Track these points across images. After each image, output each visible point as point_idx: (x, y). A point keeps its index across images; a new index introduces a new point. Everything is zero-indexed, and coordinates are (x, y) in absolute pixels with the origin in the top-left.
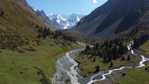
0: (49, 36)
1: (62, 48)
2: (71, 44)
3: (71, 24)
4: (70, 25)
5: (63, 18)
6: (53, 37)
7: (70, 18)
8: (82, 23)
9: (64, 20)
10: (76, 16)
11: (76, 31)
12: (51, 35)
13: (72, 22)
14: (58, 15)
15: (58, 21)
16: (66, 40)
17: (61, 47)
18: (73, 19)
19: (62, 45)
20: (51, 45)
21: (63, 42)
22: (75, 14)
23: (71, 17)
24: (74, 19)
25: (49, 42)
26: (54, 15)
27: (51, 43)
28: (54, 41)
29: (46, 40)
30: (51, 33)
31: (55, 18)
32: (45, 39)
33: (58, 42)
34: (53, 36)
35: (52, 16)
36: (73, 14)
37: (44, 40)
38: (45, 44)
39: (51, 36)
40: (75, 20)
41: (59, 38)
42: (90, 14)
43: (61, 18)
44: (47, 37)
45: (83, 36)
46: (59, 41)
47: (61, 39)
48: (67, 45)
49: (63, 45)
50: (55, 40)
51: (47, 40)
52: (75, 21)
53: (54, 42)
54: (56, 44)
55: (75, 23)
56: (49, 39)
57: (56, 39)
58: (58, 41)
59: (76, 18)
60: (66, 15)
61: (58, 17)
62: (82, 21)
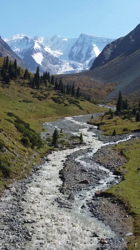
0: (18, 80)
1: (55, 108)
2: (76, 102)
3: (74, 67)
4: (72, 69)
5: (52, 48)
6: (28, 84)
7: (73, 48)
8: (107, 58)
9: (56, 53)
10: (91, 41)
11: (92, 79)
12: (21, 78)
13: (78, 58)
14: (36, 38)
15: (38, 58)
16: (62, 92)
17: (50, 106)
18: (81, 51)
19: (52, 102)
20: (23, 101)
21: (56, 96)
22: (87, 36)
23: (77, 44)
24: (84, 52)
25: (18, 93)
26: (26, 38)
27: (25, 96)
28: (32, 93)
29: (10, 89)
30: (22, 75)
31: (27, 47)
32: (8, 87)
33: (42, 95)
34: (27, 81)
35: (20, 43)
36: (81, 36)
37: (6, 89)
38: (9, 97)
39: (22, 81)
40: (87, 53)
41: (45, 87)
42: (131, 33)
43: (47, 49)
44: (12, 82)
45: (109, 91)
46: (46, 93)
47: (51, 90)
48: (66, 102)
49: (56, 102)
50: (34, 91)
51: (13, 89)
52: (88, 56)
53: (32, 95)
54: (36, 99)
55: (88, 62)
56: (17, 88)
57: (38, 88)
58: (41, 93)
59: (90, 49)
60: (61, 39)
61: (37, 46)
62: (109, 52)
